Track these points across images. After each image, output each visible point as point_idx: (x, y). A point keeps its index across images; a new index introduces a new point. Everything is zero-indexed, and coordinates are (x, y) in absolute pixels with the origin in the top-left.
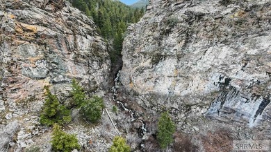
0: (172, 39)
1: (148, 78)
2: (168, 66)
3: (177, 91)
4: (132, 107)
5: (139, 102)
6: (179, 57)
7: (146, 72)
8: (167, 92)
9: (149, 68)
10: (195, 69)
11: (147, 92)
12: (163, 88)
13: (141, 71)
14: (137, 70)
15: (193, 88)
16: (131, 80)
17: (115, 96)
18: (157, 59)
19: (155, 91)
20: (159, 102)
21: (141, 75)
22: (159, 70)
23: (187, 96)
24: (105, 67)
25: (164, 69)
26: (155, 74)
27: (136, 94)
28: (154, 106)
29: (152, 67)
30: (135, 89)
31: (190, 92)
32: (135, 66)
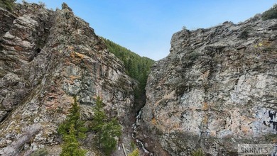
0: (195, 70)
1: (173, 113)
2: (195, 98)
3: (212, 131)
4: (154, 150)
5: (163, 144)
6: (206, 88)
7: (171, 104)
8: (197, 131)
9: (173, 100)
10: (229, 101)
11: (173, 131)
12: (193, 125)
13: (165, 103)
14: (161, 103)
15: (233, 127)
16: (153, 115)
17: (134, 133)
18: (182, 90)
19: (182, 129)
20: (189, 145)
21: (165, 108)
22: (185, 102)
23: (227, 139)
24: (129, 101)
25: (190, 101)
26: (180, 107)
27: (159, 133)
28: (183, 150)
29: (177, 99)
30: (158, 126)
31: (230, 133)
32: (158, 99)
